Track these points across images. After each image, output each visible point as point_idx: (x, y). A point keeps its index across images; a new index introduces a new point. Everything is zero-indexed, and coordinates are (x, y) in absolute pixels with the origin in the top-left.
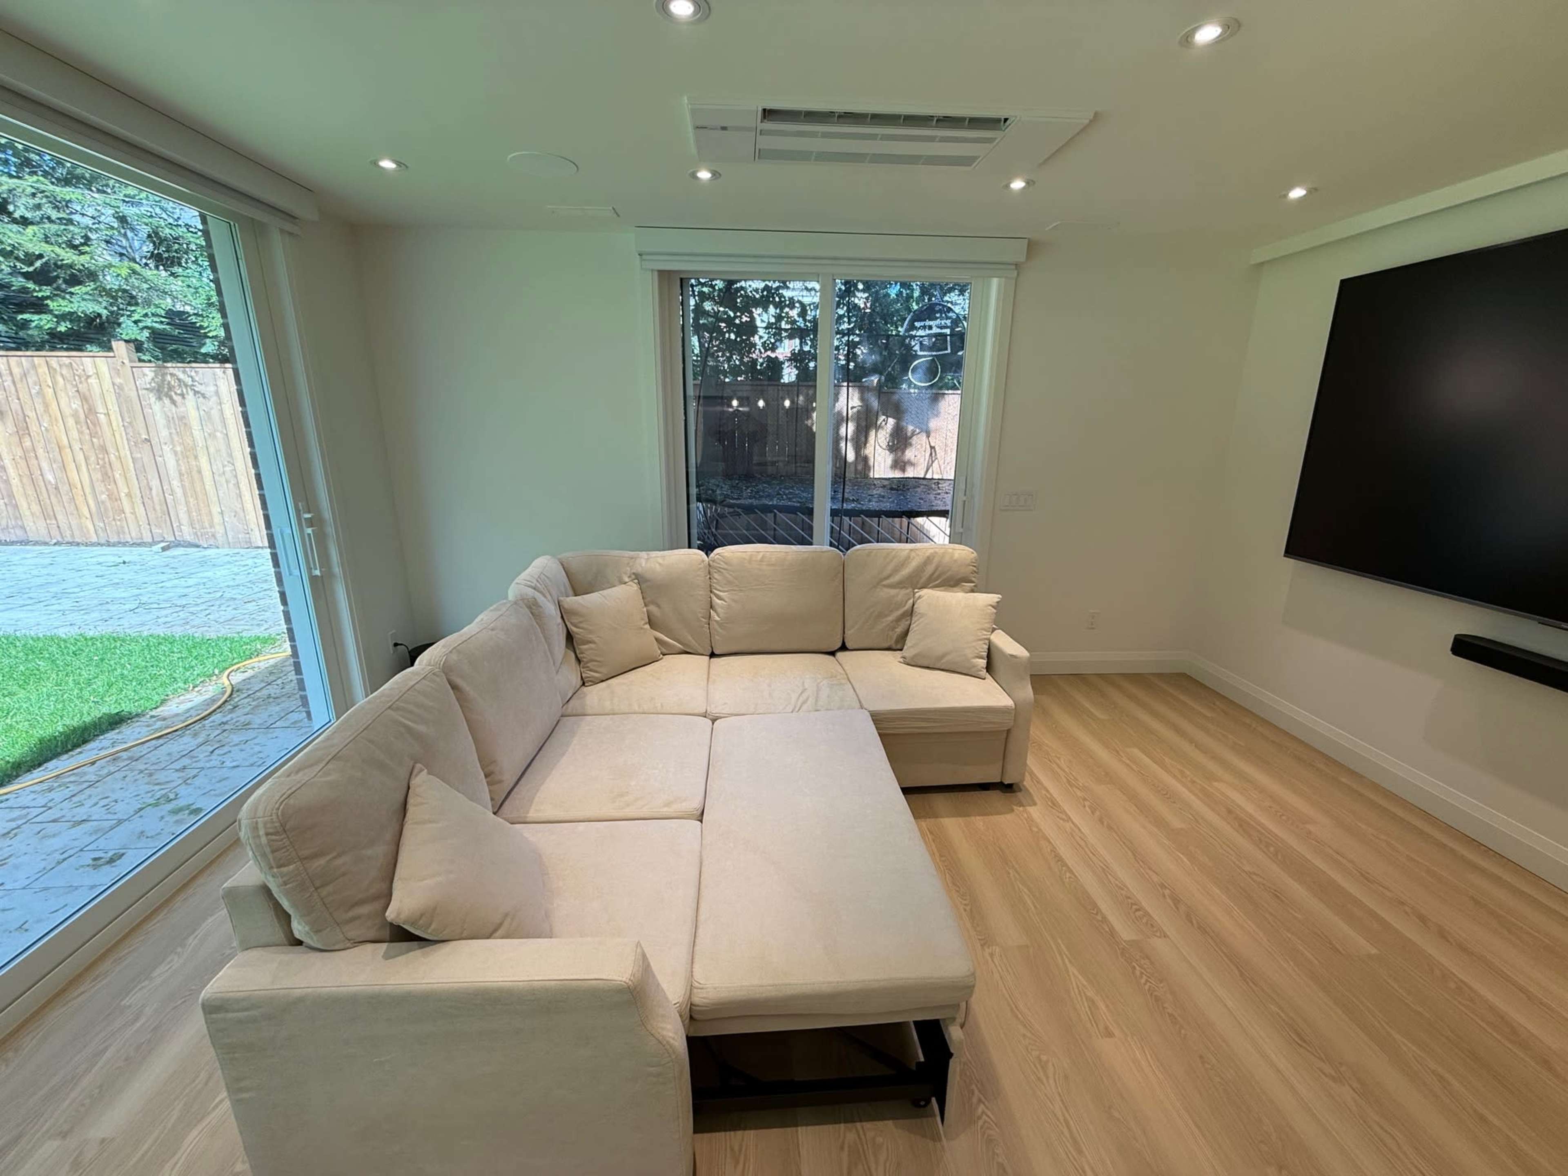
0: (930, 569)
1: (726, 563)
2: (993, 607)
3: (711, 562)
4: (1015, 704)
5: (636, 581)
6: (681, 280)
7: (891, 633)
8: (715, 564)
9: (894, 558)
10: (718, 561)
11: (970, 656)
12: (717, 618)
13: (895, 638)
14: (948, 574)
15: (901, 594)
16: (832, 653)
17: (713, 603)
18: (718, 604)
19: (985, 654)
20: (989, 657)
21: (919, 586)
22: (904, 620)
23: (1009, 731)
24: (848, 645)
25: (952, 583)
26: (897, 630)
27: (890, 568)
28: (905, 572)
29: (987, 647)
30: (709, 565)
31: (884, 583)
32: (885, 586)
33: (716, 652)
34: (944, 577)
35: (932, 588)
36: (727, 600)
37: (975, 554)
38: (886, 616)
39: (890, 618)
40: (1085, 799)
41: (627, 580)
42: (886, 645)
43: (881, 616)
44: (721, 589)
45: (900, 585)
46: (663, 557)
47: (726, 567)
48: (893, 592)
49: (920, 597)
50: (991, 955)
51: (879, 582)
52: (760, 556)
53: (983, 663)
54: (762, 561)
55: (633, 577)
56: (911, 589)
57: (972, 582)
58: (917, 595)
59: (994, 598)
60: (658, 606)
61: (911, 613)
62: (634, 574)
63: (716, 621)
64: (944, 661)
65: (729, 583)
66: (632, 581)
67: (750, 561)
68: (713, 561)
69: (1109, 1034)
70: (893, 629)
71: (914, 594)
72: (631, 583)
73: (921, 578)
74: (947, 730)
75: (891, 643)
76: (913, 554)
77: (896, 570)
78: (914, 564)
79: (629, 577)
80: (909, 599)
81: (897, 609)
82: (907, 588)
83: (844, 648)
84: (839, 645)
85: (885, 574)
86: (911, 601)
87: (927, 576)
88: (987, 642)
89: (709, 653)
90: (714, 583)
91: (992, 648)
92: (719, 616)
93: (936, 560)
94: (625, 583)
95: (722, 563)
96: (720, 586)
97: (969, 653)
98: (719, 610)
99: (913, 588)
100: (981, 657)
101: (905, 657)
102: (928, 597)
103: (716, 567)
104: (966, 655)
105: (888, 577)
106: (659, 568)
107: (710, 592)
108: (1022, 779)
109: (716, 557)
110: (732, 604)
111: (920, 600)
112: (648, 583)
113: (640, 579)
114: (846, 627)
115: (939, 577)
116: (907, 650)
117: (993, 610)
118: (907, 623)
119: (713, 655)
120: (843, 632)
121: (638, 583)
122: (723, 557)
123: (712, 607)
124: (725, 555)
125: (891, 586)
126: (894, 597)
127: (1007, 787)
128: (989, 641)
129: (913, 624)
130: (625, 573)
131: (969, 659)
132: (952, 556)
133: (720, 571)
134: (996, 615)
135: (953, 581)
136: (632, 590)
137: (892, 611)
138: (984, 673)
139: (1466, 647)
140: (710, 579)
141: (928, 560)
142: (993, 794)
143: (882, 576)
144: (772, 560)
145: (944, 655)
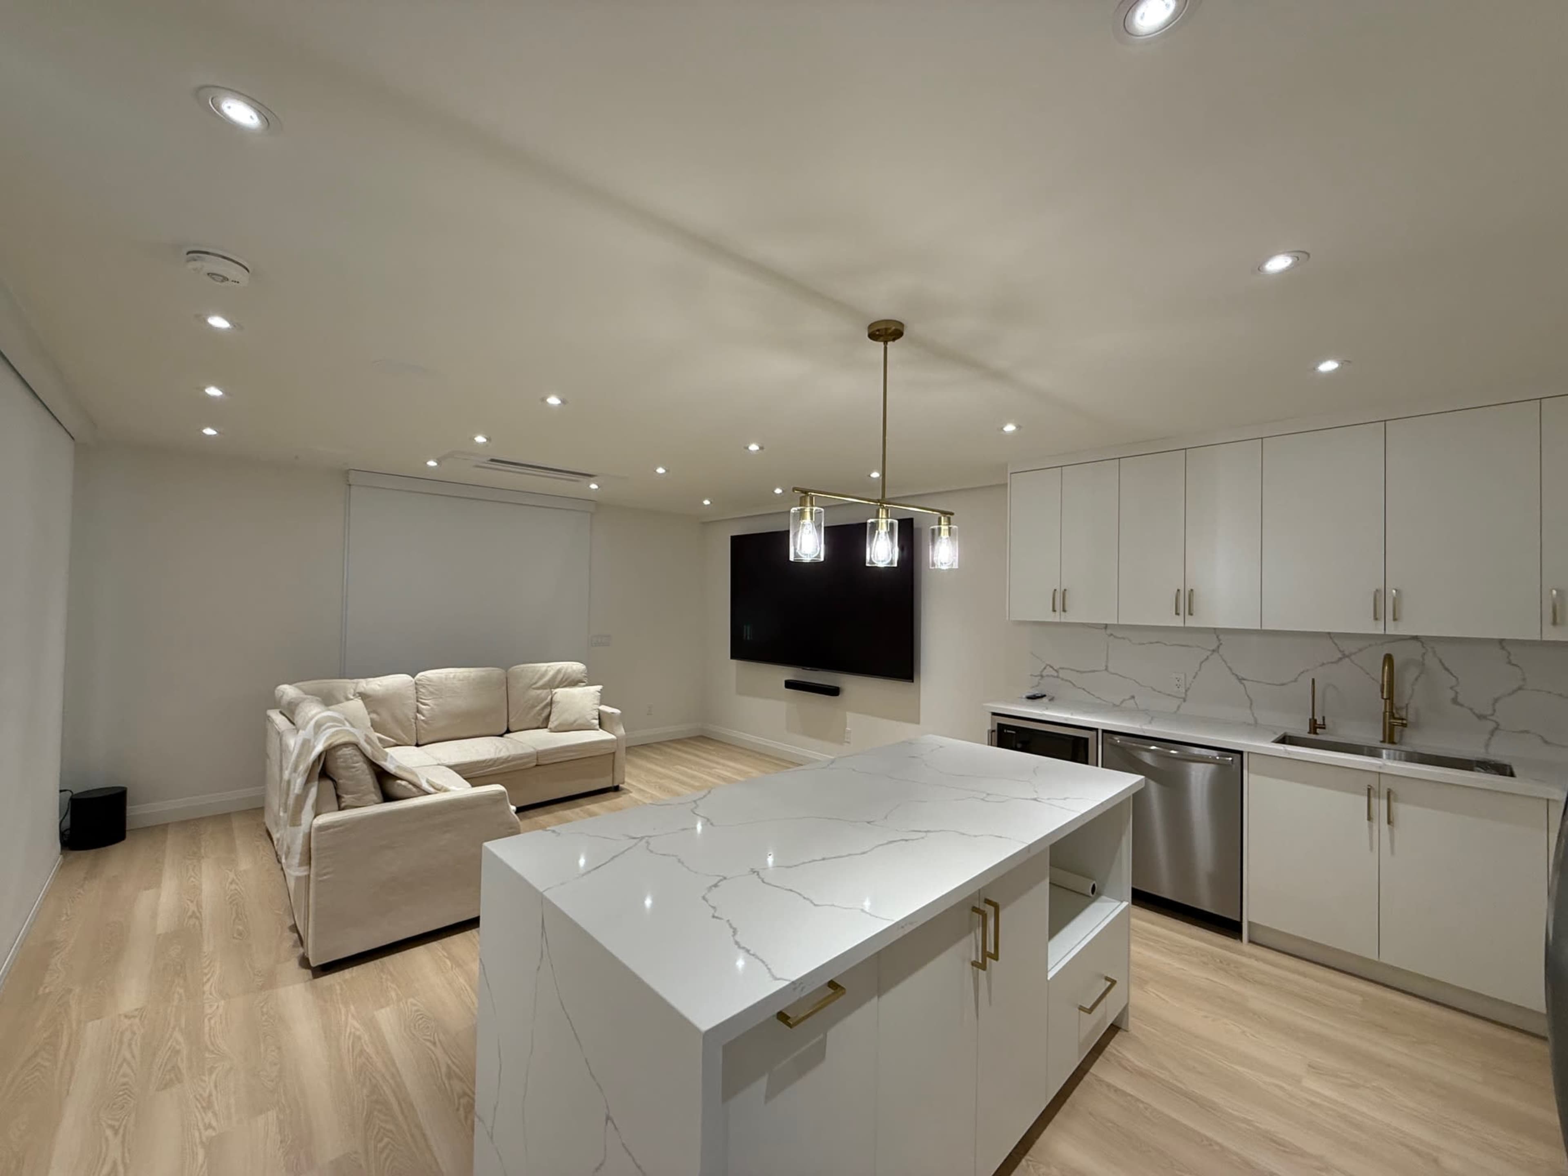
0: (560, 676)
1: (428, 681)
2: (599, 692)
3: (417, 682)
4: (618, 737)
5: (360, 698)
7: (538, 717)
8: (421, 682)
9: (538, 672)
10: (423, 680)
11: (589, 719)
12: (423, 718)
13: (540, 720)
14: (571, 679)
15: (543, 693)
16: (501, 736)
17: (420, 708)
18: (423, 709)
19: (597, 717)
20: (599, 719)
21: (554, 687)
22: (546, 709)
23: (614, 753)
24: (511, 729)
25: (573, 684)
26: (542, 715)
27: (536, 677)
28: (546, 679)
29: (597, 713)
30: (416, 684)
31: (534, 686)
32: (534, 689)
33: (420, 743)
34: (568, 680)
35: (562, 687)
36: (431, 705)
37: (584, 667)
38: (536, 706)
39: (538, 708)
41: (352, 697)
42: (536, 725)
43: (534, 707)
44: (425, 698)
45: (543, 687)
46: (382, 680)
47: (428, 683)
48: (539, 692)
49: (556, 693)
51: (530, 687)
52: (452, 676)
53: (597, 722)
54: (454, 678)
55: (357, 695)
56: (549, 690)
57: (584, 682)
58: (554, 692)
59: (599, 687)
60: (378, 714)
61: (551, 703)
62: (358, 693)
63: (422, 721)
64: (575, 724)
65: (432, 693)
66: (357, 697)
67: (446, 679)
70: (540, 715)
71: (551, 692)
72: (356, 699)
73: (555, 682)
75: (539, 724)
76: (549, 669)
77: (540, 679)
78: (551, 673)
79: (354, 695)
80: (549, 695)
81: (542, 702)
82: (547, 689)
83: (508, 731)
84: (505, 729)
85: (534, 681)
86: (550, 697)
87: (559, 681)
88: (598, 711)
89: (415, 743)
90: (421, 695)
91: (601, 714)
92: (424, 716)
93: (563, 671)
94: (352, 699)
95: (425, 681)
96: (425, 696)
97: (589, 717)
98: (425, 712)
99: (551, 689)
100: (596, 719)
101: (550, 729)
102: (560, 693)
103: (421, 685)
104: (586, 719)
105: (535, 683)
106: (378, 688)
107: (418, 701)
108: (623, 783)
109: (421, 678)
110: (435, 707)
111: (556, 695)
112: (370, 699)
113: (363, 696)
114: (510, 717)
115: (566, 680)
116: (551, 725)
117: (599, 694)
118: (549, 710)
119: (417, 745)
120: (508, 721)
121: (362, 699)
122: (426, 677)
123: (418, 711)
124: (428, 676)
125: (538, 688)
126: (541, 694)
127: (616, 789)
128: (599, 709)
129: (552, 710)
130: (350, 693)
131: (588, 721)
132: (572, 667)
133: (424, 687)
134: (601, 696)
135: (574, 682)
136: (357, 704)
137: (539, 704)
138: (598, 727)
139: (789, 685)
140: (417, 693)
141: (559, 671)
142: (611, 794)
143: (532, 683)
144: (461, 677)
145: (575, 721)
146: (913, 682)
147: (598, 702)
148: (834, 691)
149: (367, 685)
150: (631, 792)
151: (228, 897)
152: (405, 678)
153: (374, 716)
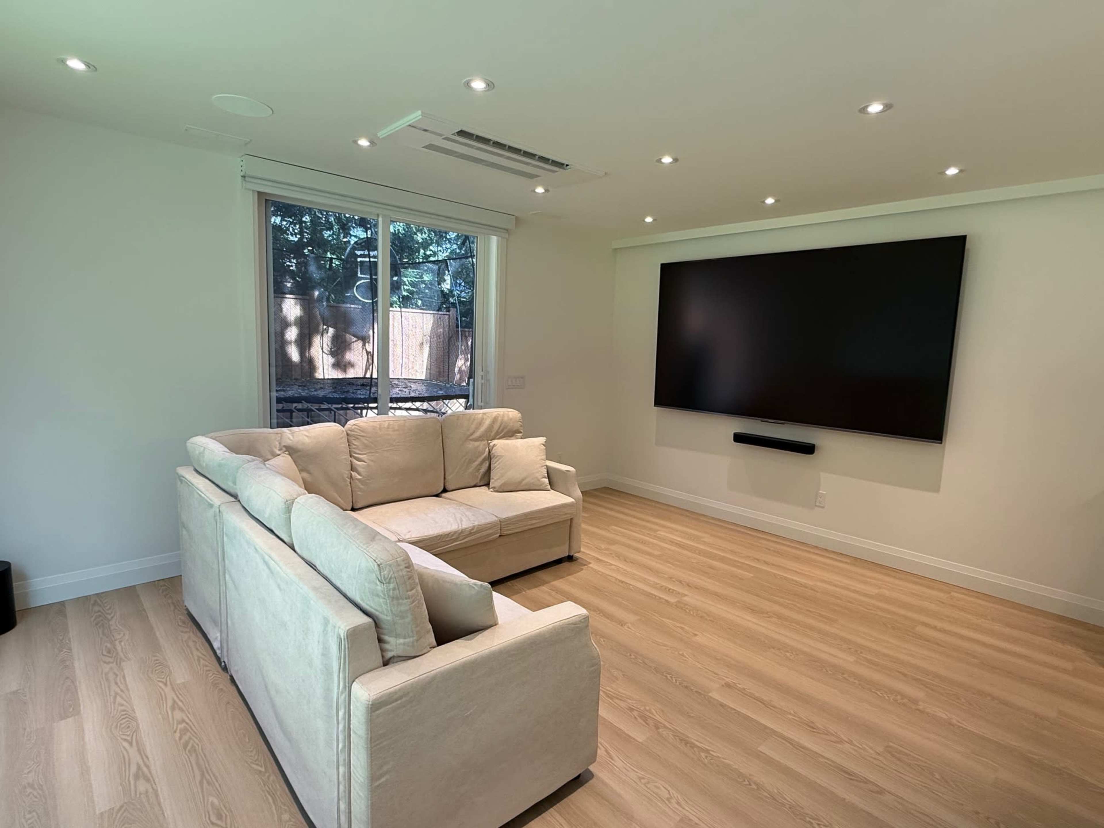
0: (496, 427)
1: (363, 431)
2: (543, 445)
3: (349, 432)
4: (575, 499)
5: (287, 453)
6: (266, 200)
7: (477, 474)
8: (353, 433)
9: (474, 419)
10: (356, 430)
11: (540, 477)
12: (359, 477)
13: (480, 477)
14: (509, 428)
15: (481, 445)
16: (437, 496)
17: (354, 465)
18: (359, 465)
19: (546, 475)
20: (549, 477)
21: (491, 438)
22: (484, 464)
23: (571, 519)
24: (449, 487)
25: (510, 434)
26: (481, 471)
27: (473, 426)
28: (483, 429)
29: (546, 470)
30: (348, 434)
31: (471, 438)
32: (471, 440)
33: (355, 507)
34: (505, 431)
35: (499, 439)
36: (366, 460)
37: (520, 415)
38: (475, 461)
39: (477, 463)
40: (611, 554)
41: (278, 452)
42: (474, 483)
43: (471, 461)
44: (360, 452)
45: (480, 438)
46: (307, 431)
47: (363, 434)
48: (477, 444)
49: (494, 445)
50: (628, 628)
51: (468, 438)
52: (386, 424)
53: (546, 480)
54: (388, 427)
55: (284, 449)
56: (486, 441)
57: (521, 433)
58: (492, 445)
59: (542, 440)
60: (308, 472)
61: (490, 457)
62: (285, 446)
63: (358, 479)
64: (523, 484)
65: (366, 446)
66: (283, 452)
67: (380, 429)
68: (351, 431)
69: (696, 635)
70: (478, 471)
71: (489, 444)
72: (283, 455)
73: (491, 432)
74: (544, 524)
75: (477, 481)
76: (485, 417)
77: (477, 429)
78: (487, 422)
79: (280, 450)
81: (480, 456)
82: (484, 441)
83: (445, 491)
84: (442, 488)
85: (471, 431)
86: (487, 449)
87: (495, 431)
88: (545, 467)
89: (350, 508)
90: (354, 448)
91: (549, 471)
92: (361, 476)
94: (279, 455)
95: (358, 431)
96: (359, 450)
97: (538, 475)
98: (360, 470)
99: (488, 441)
100: (545, 478)
101: (494, 488)
102: (500, 444)
103: (354, 436)
104: (537, 477)
105: (471, 435)
106: (307, 440)
107: (351, 456)
108: (579, 552)
109: (353, 427)
110: (372, 463)
111: (494, 448)
112: (299, 454)
113: (291, 450)
114: (447, 474)
115: (502, 431)
116: (493, 483)
117: (545, 448)
118: (487, 465)
119: (353, 509)
120: (445, 478)
121: (290, 454)
122: (359, 426)
123: (353, 468)
124: (361, 424)
125: (476, 440)
126: (478, 447)
127: (570, 558)
128: (547, 466)
129: (492, 466)
130: (276, 448)
131: (539, 480)
132: (508, 416)
133: (358, 438)
134: (546, 449)
135: (510, 433)
136: (284, 460)
137: (478, 458)
138: (549, 487)
139: (739, 438)
140: (349, 445)
141: (495, 420)
142: (566, 565)
143: (469, 433)
144: (396, 428)
145: (523, 480)
146: (941, 443)
147: (544, 457)
148: (808, 449)
149: (293, 436)
150: (590, 563)
151: (177, 735)
152: (336, 428)
153: (305, 475)
